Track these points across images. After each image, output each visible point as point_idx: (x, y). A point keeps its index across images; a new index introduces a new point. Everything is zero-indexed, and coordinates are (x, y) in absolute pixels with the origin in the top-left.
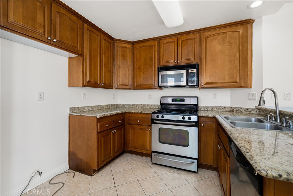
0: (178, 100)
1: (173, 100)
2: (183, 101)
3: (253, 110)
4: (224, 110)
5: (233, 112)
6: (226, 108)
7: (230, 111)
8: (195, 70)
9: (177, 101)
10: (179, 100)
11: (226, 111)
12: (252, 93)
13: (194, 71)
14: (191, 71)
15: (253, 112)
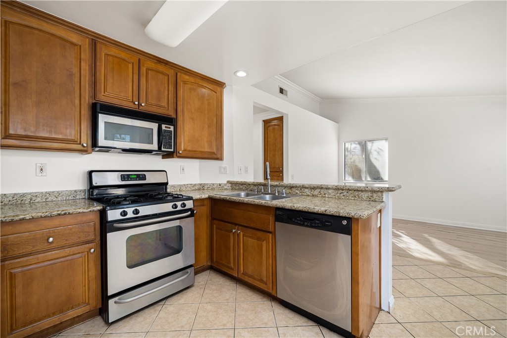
0: (133, 177)
1: (123, 178)
2: (144, 178)
3: (225, 185)
4: (194, 188)
5: (204, 189)
6: (195, 185)
7: (199, 189)
8: (172, 128)
9: (131, 178)
10: (135, 176)
11: (196, 190)
12: (224, 166)
13: (170, 128)
14: (166, 127)
15: (225, 187)
